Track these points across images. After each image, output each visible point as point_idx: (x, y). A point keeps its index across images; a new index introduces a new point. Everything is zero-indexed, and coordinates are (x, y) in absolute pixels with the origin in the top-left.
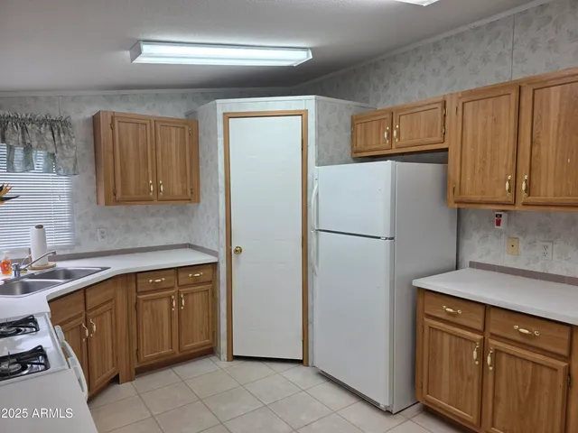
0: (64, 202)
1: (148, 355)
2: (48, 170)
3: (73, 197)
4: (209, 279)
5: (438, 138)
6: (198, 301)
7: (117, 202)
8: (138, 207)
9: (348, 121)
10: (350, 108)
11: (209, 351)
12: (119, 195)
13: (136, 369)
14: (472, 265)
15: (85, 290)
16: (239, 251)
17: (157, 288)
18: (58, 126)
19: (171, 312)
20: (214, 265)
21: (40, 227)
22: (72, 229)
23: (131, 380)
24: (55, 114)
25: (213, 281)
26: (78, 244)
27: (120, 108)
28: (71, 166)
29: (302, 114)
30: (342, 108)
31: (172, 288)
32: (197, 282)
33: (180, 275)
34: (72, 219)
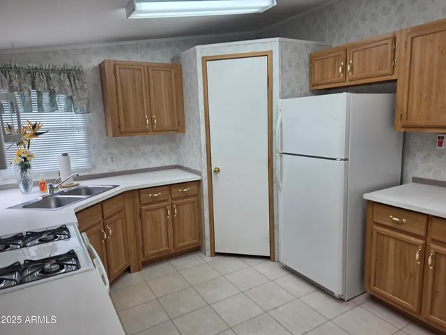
0: (81, 135)
1: (151, 252)
2: (68, 110)
3: (89, 132)
4: (195, 193)
5: (388, 71)
6: (187, 210)
7: (122, 134)
8: (138, 137)
9: (307, 58)
10: (309, 47)
11: (197, 249)
12: (123, 129)
13: (143, 262)
14: (415, 180)
15: (102, 203)
16: (217, 171)
17: (155, 201)
18: (73, 74)
19: (167, 219)
20: (199, 182)
21: (65, 155)
22: (89, 156)
23: (139, 270)
24: (71, 64)
25: (198, 195)
26: (94, 167)
27: (120, 57)
28: (85, 107)
29: (268, 55)
30: (301, 48)
31: (167, 200)
32: (186, 196)
33: (173, 191)
34: (88, 148)
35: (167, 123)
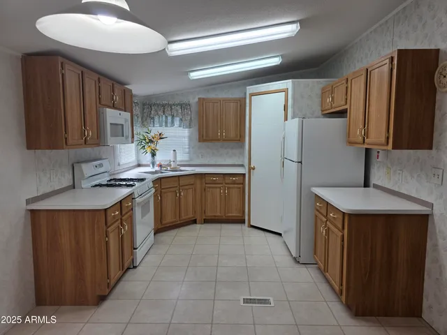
0: (186, 140)
1: (209, 214)
2: (180, 126)
3: (190, 138)
4: (242, 182)
5: (343, 103)
6: (235, 193)
7: (204, 141)
12: (204, 138)
13: (204, 219)
14: (376, 186)
15: (179, 176)
16: (254, 169)
17: (214, 183)
18: (184, 106)
19: (221, 195)
20: (244, 175)
21: (174, 151)
22: (189, 153)
23: (202, 224)
24: (185, 100)
25: (243, 184)
26: (191, 159)
28: (188, 125)
29: (286, 91)
30: (314, 85)
31: (222, 184)
32: (234, 183)
33: (226, 178)
34: (189, 148)
35: (232, 134)
